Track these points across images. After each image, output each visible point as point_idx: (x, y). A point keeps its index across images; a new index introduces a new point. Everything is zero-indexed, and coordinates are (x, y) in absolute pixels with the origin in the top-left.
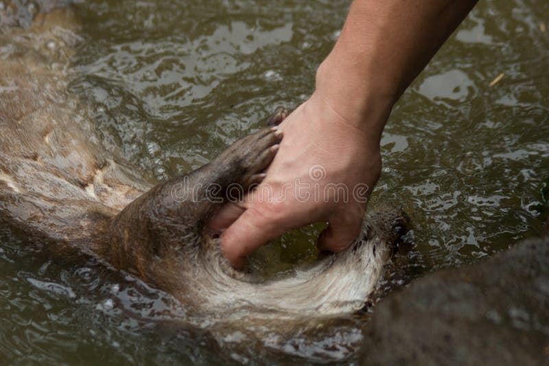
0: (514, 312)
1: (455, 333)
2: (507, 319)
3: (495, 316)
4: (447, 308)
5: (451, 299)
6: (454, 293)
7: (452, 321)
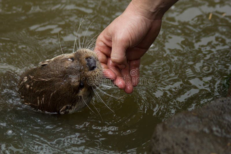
0: (214, 129)
1: (189, 137)
2: (211, 131)
3: (206, 130)
4: (186, 127)
5: (188, 123)
6: (189, 120)
7: (188, 132)
